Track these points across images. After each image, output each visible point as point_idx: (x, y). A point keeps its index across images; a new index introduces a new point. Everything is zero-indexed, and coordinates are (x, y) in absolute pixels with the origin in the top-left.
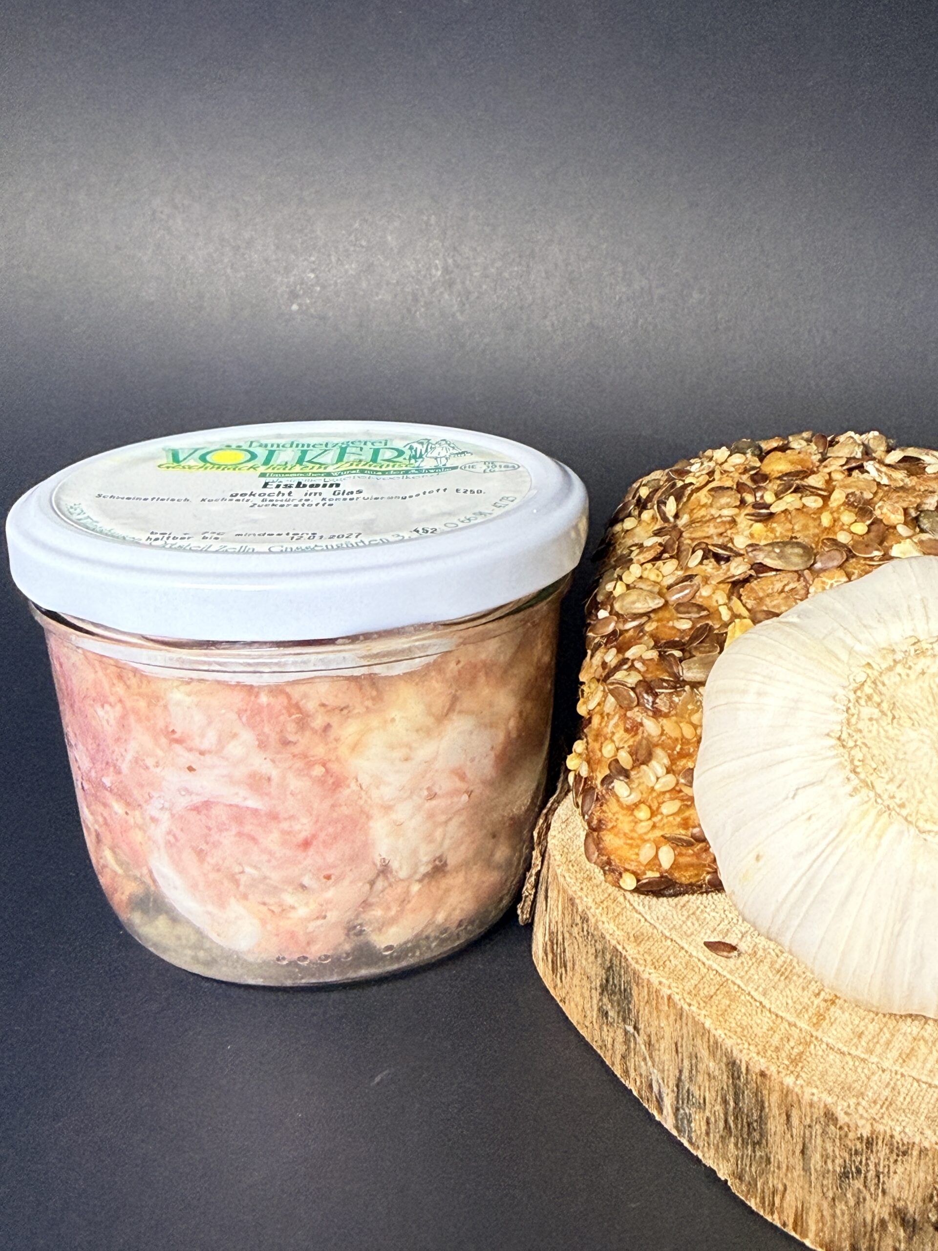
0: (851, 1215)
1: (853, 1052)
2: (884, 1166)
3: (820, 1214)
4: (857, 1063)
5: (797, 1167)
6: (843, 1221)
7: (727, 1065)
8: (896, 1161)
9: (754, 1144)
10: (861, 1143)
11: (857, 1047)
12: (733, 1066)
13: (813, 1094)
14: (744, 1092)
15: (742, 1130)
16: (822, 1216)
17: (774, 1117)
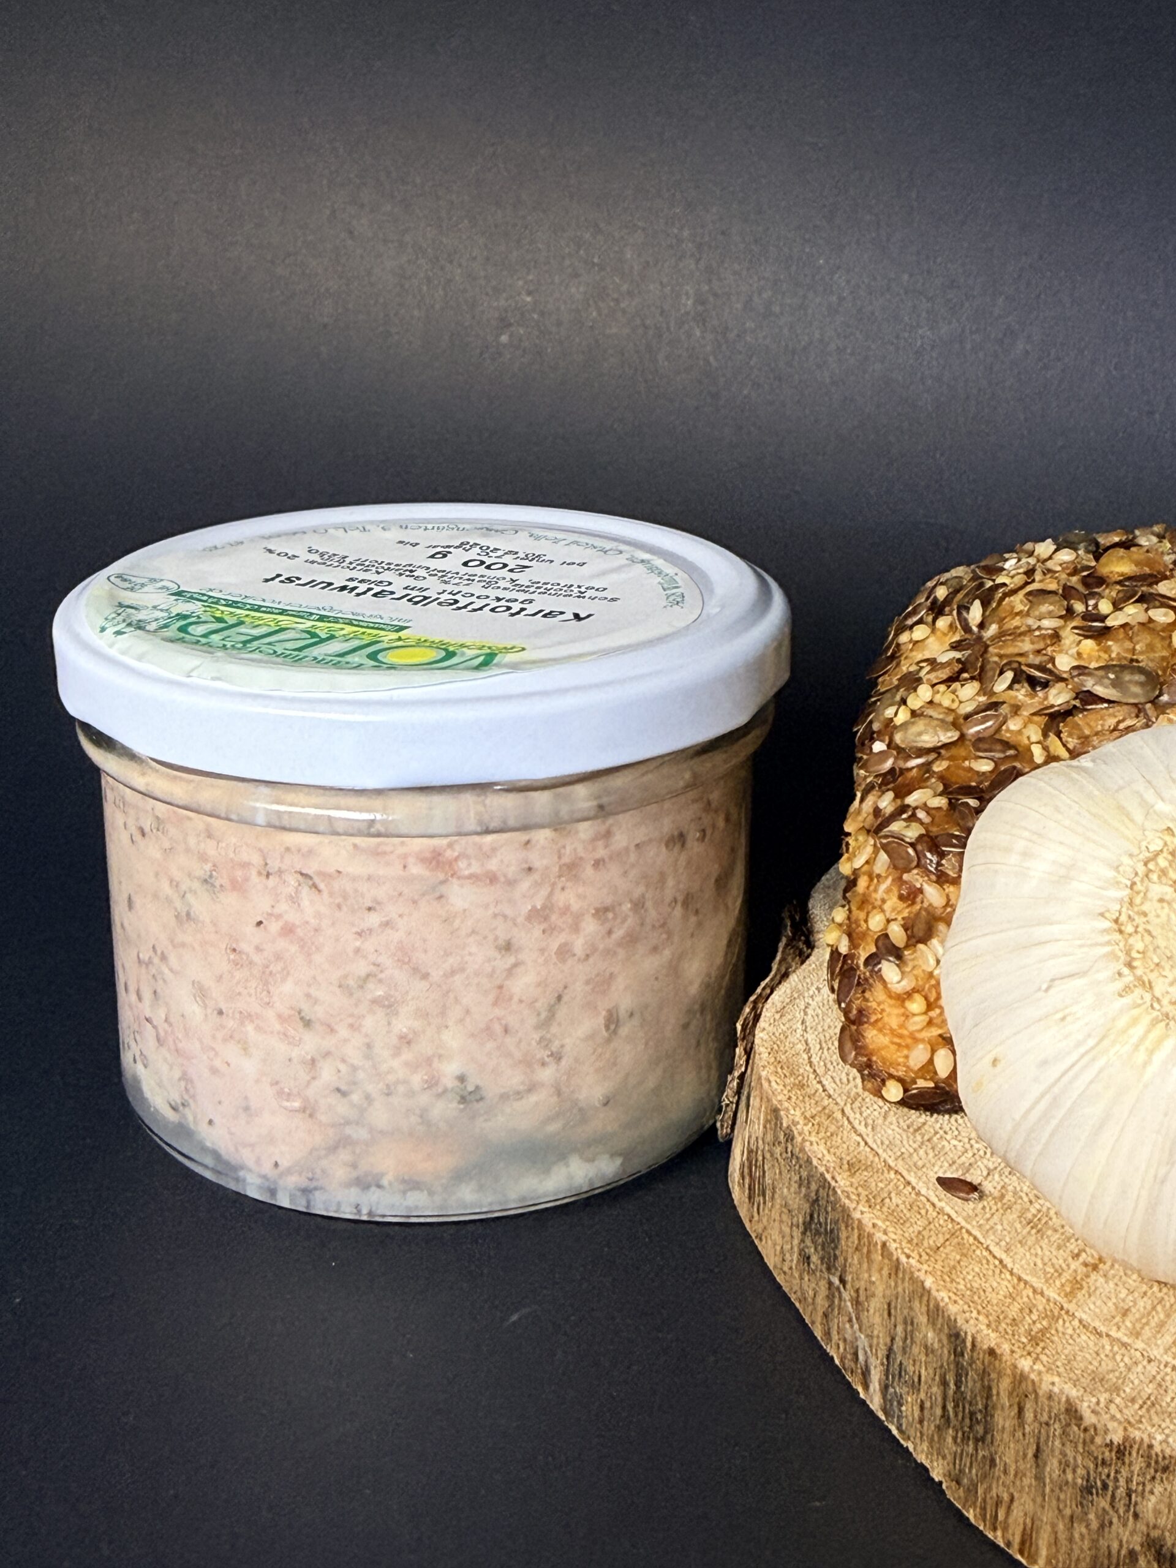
0: (1093, 1541)
1: (1113, 1333)
2: (1138, 1484)
3: (1053, 1536)
4: (1116, 1348)
5: (1028, 1474)
6: (1083, 1547)
7: (950, 1336)
8: (1153, 1478)
9: (977, 1440)
10: (1111, 1451)
11: (1119, 1328)
12: (956, 1337)
13: (1053, 1384)
14: (967, 1375)
15: (963, 1418)
16: (1056, 1538)
17: (1003, 1408)
